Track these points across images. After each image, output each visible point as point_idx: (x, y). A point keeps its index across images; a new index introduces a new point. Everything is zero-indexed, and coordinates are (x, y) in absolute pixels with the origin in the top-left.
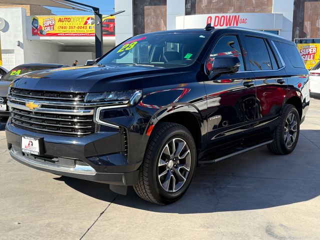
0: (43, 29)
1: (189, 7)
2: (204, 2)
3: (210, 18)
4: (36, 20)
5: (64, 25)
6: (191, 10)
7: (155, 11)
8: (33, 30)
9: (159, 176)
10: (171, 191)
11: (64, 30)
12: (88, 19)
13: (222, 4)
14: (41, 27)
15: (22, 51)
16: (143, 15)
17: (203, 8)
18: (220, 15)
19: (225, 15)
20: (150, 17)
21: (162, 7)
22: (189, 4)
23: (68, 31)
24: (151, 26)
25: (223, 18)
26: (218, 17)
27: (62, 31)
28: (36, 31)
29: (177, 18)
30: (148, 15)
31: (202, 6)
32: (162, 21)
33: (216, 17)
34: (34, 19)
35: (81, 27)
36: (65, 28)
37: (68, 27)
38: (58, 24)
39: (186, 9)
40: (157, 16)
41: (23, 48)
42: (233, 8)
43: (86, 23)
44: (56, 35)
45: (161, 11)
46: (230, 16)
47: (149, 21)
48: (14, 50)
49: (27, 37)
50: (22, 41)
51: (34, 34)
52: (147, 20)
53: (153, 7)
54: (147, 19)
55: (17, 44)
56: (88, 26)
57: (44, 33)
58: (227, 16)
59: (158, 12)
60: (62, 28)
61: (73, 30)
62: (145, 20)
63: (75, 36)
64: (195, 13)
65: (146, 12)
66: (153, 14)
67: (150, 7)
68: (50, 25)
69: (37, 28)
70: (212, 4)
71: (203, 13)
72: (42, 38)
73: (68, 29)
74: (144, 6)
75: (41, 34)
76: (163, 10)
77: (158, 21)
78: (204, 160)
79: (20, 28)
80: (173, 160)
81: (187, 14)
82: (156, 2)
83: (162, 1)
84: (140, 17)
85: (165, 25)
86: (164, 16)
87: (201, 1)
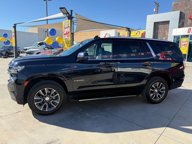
1: (181, 25)
3: (190, 29)
7: (164, 27)
10: (45, 110)
12: (138, 32)
16: (158, 29)
21: (167, 25)
22: (181, 23)
24: (162, 34)
29: (173, 30)
30: (161, 29)
31: (188, 24)
32: (167, 31)
34: (119, 33)
35: (134, 35)
40: (165, 29)
43: (137, 33)
45: (166, 27)
54: (160, 31)
56: (137, 35)
64: (183, 27)
66: (163, 28)
67: (162, 25)
68: (124, 35)
74: (159, 26)
77: (165, 32)
81: (179, 27)
82: (165, 23)
83: (168, 22)
84: (157, 30)
85: (168, 33)
86: (168, 29)
87: (187, 21)
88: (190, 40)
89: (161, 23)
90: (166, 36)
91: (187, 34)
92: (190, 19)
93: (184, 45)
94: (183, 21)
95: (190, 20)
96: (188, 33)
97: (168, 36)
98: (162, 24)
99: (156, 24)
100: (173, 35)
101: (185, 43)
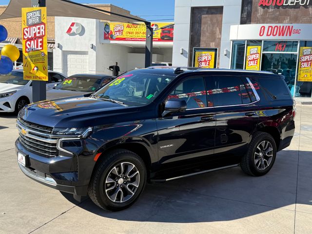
0: (113, 34)
1: (245, 16)
2: (260, 12)
3: (263, 28)
4: (108, 25)
5: (131, 31)
6: (247, 19)
7: (211, 20)
8: (105, 34)
9: (106, 191)
10: (118, 202)
11: (131, 35)
12: (153, 25)
13: (278, 13)
14: (111, 32)
15: (94, 53)
16: (200, 23)
17: (259, 17)
18: (273, 25)
19: (279, 25)
20: (206, 26)
21: (218, 15)
22: (245, 14)
23: (134, 36)
24: (207, 34)
25: (276, 28)
26: (272, 27)
27: (129, 36)
28: (107, 35)
29: (232, 27)
30: (205, 23)
31: (258, 15)
32: (218, 29)
33: (269, 27)
34: (106, 25)
35: (145, 33)
36: (132, 33)
37: (135, 33)
38: (126, 30)
39: (241, 18)
40: (213, 24)
41: (95, 50)
42: (289, 17)
44: (124, 39)
45: (217, 20)
46: (283, 27)
47: (205, 29)
48: (88, 52)
49: (100, 41)
50: (95, 44)
51: (106, 38)
52: (204, 28)
53: (210, 15)
55: (91, 46)
57: (114, 37)
58: (280, 27)
59: (215, 20)
60: (130, 33)
61: (138, 35)
62: (202, 28)
63: (140, 41)
64: (250, 24)
65: (203, 21)
66: (209, 22)
67: (207, 16)
68: (119, 31)
69: (108, 33)
70: (268, 14)
71: (258, 22)
72: (112, 42)
73: (134, 34)
74: (201, 15)
75: (112, 39)
76: (219, 19)
77: (214, 30)
78: (157, 179)
79: (94, 33)
80: (123, 178)
81: (243, 22)
82: (213, 11)
83: (219, 10)
84: (197, 25)
85: (220, 32)
86: (220, 24)
87: (257, 10)
88: (263, 51)
89: (206, 9)
90: (217, 40)
91: (259, 38)
92: (262, 5)
93: (254, 60)
94: (249, 9)
95: (262, 10)
96: (260, 35)
97: (220, 39)
98: (208, 13)
99: (195, 11)
100: (230, 39)
101: (254, 56)
